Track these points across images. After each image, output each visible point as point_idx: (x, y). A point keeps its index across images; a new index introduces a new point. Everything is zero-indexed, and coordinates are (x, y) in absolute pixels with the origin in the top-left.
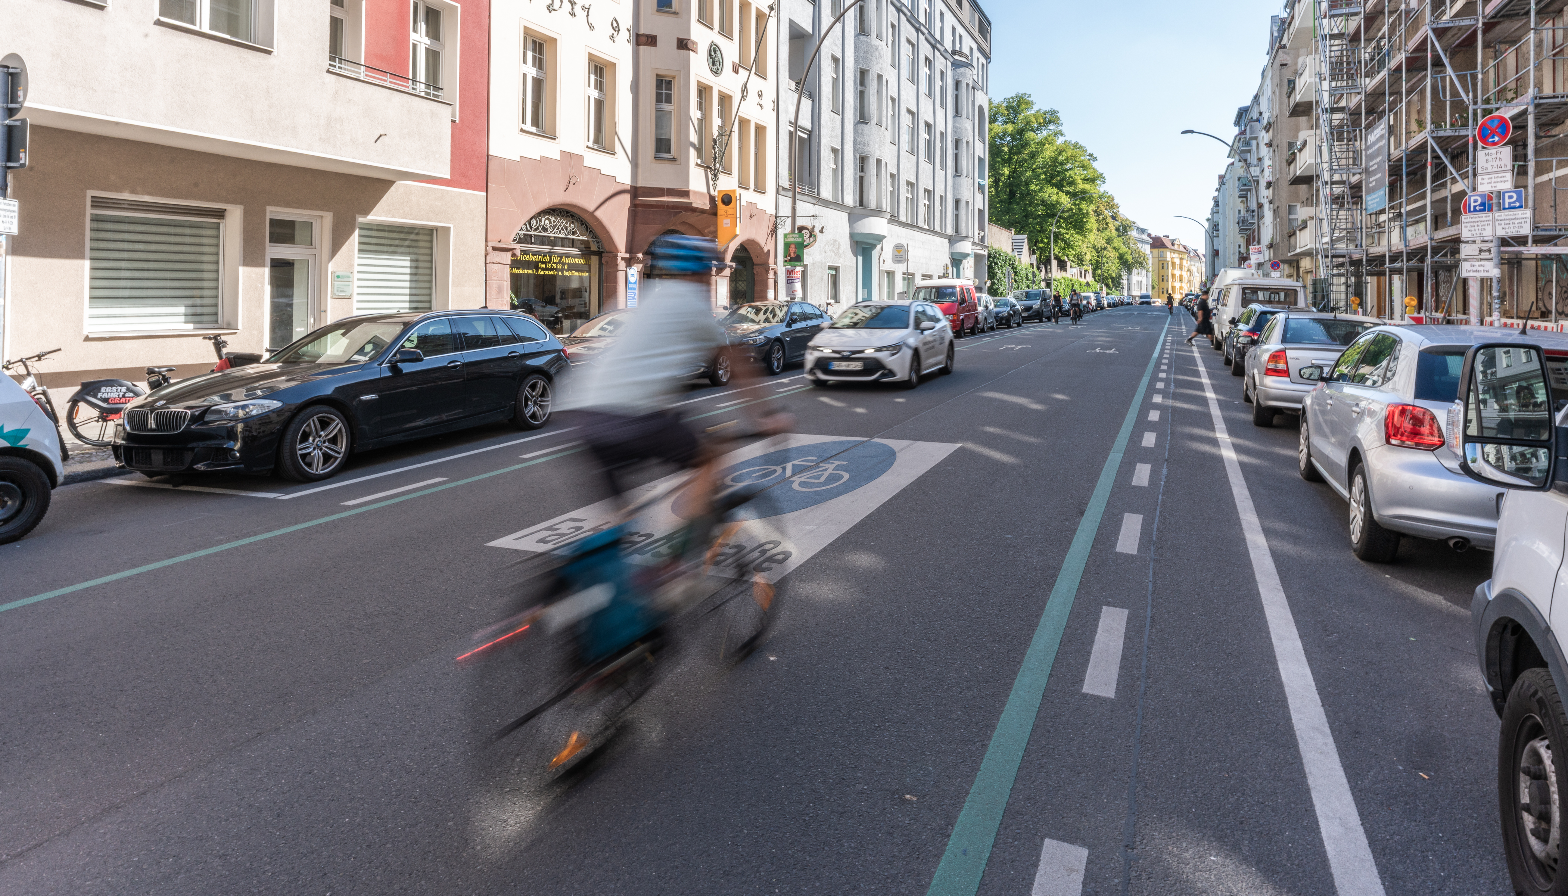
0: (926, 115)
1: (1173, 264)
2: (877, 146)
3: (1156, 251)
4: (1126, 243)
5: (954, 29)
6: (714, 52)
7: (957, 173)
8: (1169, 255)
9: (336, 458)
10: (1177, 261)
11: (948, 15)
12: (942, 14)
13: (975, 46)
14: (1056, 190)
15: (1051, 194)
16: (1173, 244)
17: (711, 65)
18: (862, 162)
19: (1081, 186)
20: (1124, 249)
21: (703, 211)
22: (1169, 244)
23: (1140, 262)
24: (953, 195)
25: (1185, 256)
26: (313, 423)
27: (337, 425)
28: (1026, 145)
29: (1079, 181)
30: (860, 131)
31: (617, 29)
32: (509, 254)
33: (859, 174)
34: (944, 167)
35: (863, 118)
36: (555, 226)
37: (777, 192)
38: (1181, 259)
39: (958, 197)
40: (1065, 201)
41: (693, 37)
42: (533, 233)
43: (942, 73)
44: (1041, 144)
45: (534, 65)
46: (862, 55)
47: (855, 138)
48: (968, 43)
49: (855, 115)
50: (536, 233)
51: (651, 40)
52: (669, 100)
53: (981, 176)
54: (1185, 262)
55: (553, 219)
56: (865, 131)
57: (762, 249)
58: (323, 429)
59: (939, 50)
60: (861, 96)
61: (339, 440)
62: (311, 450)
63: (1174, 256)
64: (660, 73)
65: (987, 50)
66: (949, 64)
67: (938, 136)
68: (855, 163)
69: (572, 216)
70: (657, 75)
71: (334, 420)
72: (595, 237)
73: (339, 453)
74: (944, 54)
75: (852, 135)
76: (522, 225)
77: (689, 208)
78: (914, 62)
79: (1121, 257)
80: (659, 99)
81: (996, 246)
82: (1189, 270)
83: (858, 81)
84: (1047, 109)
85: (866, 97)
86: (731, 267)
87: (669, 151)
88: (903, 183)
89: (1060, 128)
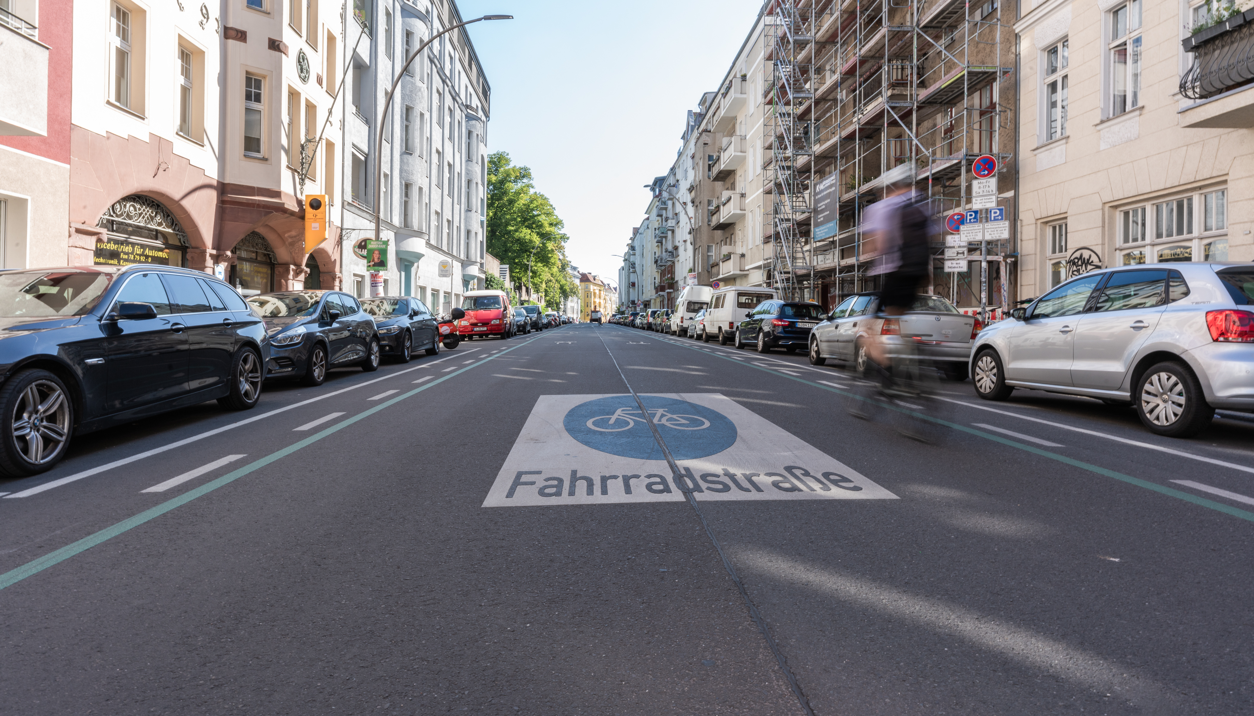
0: (448, 157)
1: (595, 294)
2: (419, 176)
3: (583, 284)
4: (565, 277)
5: (466, 87)
6: (302, 59)
7: (469, 210)
8: (592, 287)
9: (58, 442)
10: (597, 292)
11: (463, 74)
12: (459, 72)
13: (479, 105)
14: (529, 231)
15: (525, 233)
16: (594, 279)
17: (299, 71)
18: (407, 187)
19: (548, 229)
20: (563, 282)
21: (292, 213)
22: (592, 279)
23: (574, 292)
24: (466, 226)
25: (602, 288)
26: (31, 392)
27: (58, 398)
28: (505, 193)
29: (546, 224)
30: (405, 161)
31: (205, 14)
32: (94, 239)
33: (404, 198)
34: (460, 203)
35: (407, 150)
36: (140, 214)
37: (343, 207)
38: (600, 290)
39: (469, 228)
40: (537, 240)
41: (285, 40)
42: (116, 219)
43: (459, 122)
44: (518, 193)
45: (118, 34)
46: (408, 93)
47: (401, 166)
48: (475, 102)
49: (401, 146)
50: (120, 219)
51: (241, 36)
52: (258, 98)
53: (482, 215)
54: (602, 292)
55: (138, 206)
56: (410, 161)
57: (329, 257)
58: (42, 402)
59: (458, 103)
60: (407, 129)
61: (59, 417)
62: (28, 430)
63: (595, 288)
64: (250, 70)
65: (487, 109)
66: (464, 116)
67: (456, 175)
68: (401, 189)
69: (158, 206)
70: (247, 72)
71: (53, 390)
72: (181, 230)
73: (61, 435)
74: (461, 106)
75: (399, 163)
76: (105, 210)
77: (281, 209)
78: (441, 108)
79: (562, 288)
80: (248, 97)
81: (490, 272)
82: (605, 299)
83: (404, 116)
84: (522, 166)
85: (410, 131)
86: (306, 272)
87: (259, 151)
88: (433, 211)
89: (531, 182)
